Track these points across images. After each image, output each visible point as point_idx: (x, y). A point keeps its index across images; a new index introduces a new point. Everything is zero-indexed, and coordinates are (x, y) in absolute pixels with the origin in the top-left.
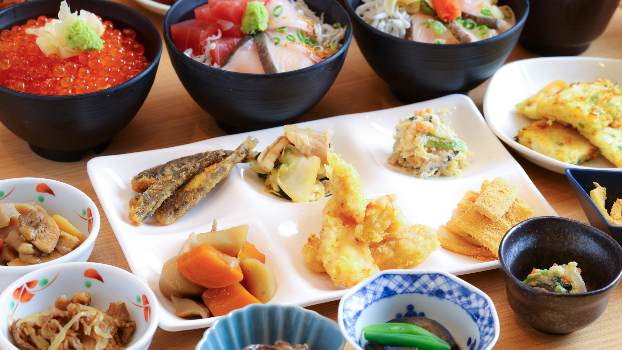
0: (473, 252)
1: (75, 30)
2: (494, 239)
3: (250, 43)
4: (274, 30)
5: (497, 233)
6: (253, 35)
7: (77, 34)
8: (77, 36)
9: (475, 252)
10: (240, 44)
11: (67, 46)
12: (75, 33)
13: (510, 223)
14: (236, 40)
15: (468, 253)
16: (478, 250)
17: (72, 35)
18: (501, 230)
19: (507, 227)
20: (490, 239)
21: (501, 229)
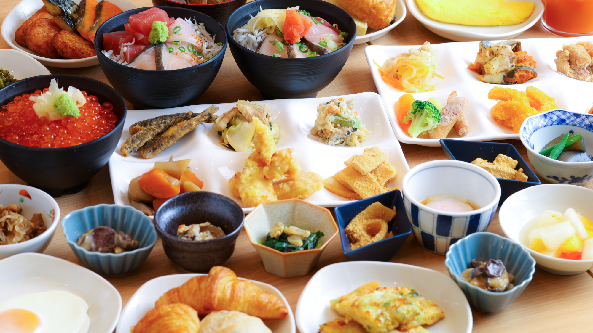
0: (348, 195)
2: (362, 187)
3: (151, 50)
4: (172, 43)
5: (365, 183)
6: (155, 45)
9: (350, 195)
10: (144, 50)
13: (376, 177)
14: (143, 47)
15: (345, 196)
16: (352, 194)
18: (368, 181)
19: (373, 180)
20: (359, 186)
21: (368, 180)
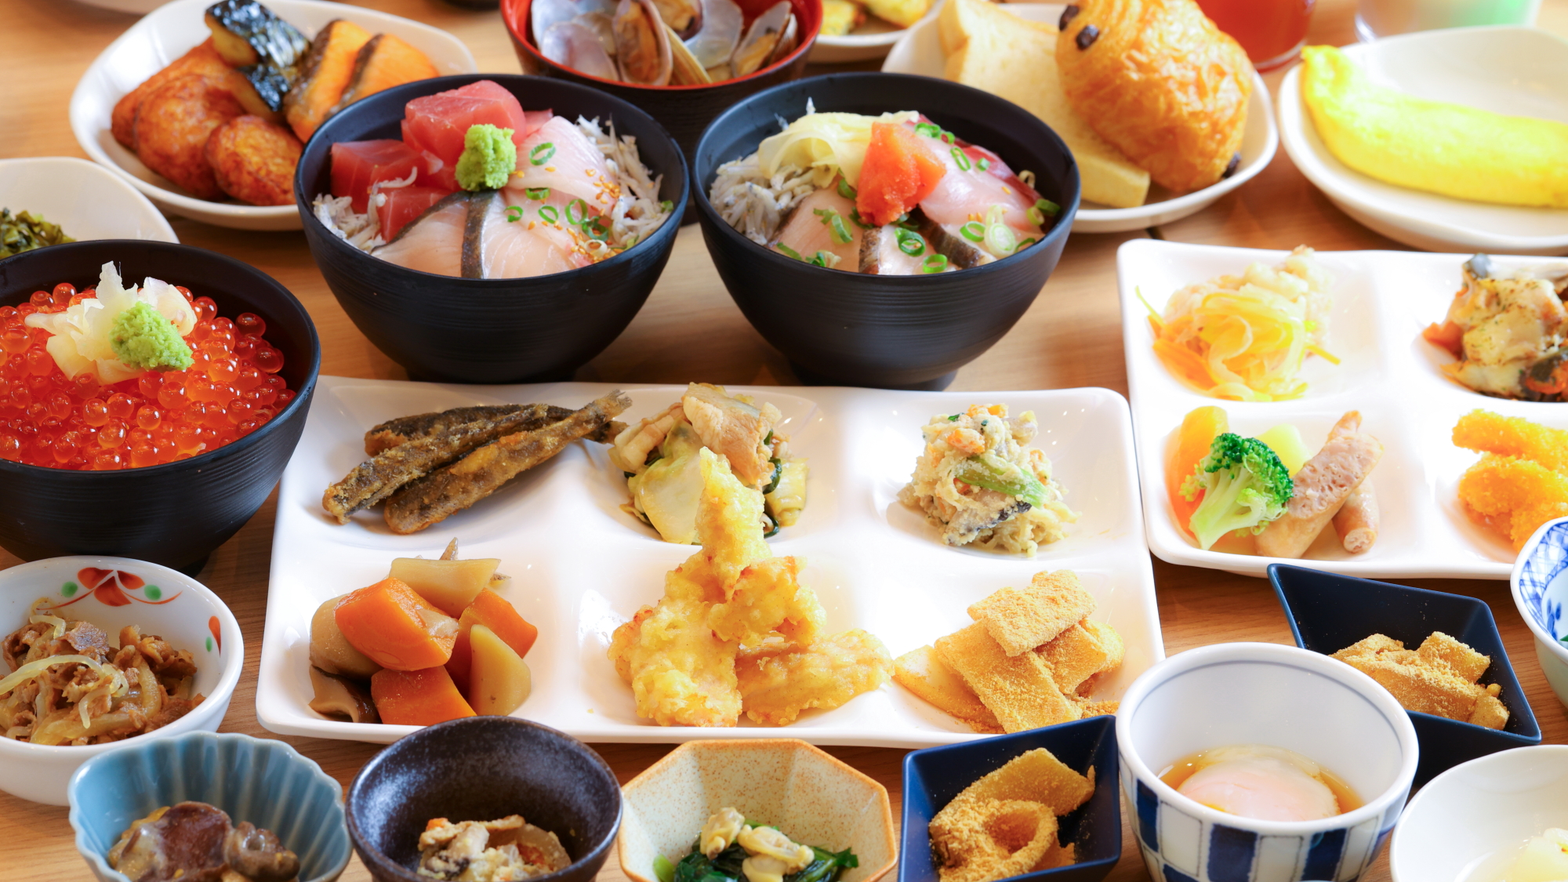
0: (965, 710)
1: (132, 326)
2: (1005, 692)
5: (1016, 682)
7: (137, 335)
8: (135, 338)
9: (968, 711)
11: (112, 358)
12: (131, 331)
13: (1053, 666)
15: (955, 711)
16: (975, 710)
17: (126, 335)
18: (1026, 677)
19: (1040, 673)
20: (996, 689)
21: (1026, 674)
